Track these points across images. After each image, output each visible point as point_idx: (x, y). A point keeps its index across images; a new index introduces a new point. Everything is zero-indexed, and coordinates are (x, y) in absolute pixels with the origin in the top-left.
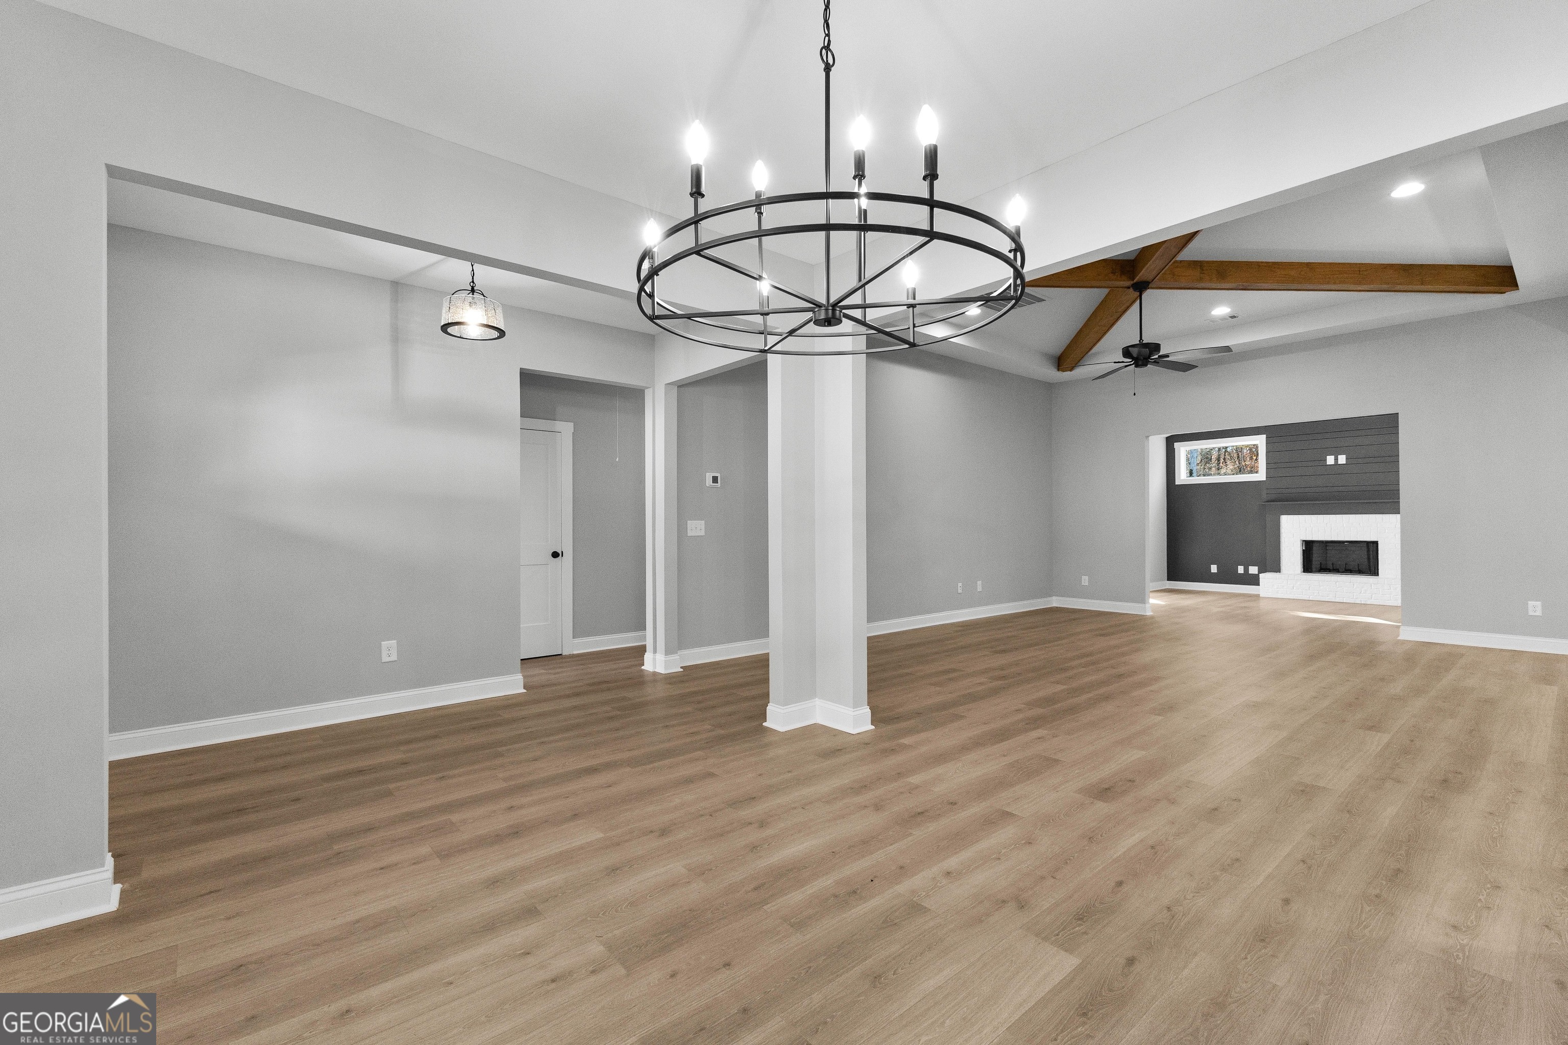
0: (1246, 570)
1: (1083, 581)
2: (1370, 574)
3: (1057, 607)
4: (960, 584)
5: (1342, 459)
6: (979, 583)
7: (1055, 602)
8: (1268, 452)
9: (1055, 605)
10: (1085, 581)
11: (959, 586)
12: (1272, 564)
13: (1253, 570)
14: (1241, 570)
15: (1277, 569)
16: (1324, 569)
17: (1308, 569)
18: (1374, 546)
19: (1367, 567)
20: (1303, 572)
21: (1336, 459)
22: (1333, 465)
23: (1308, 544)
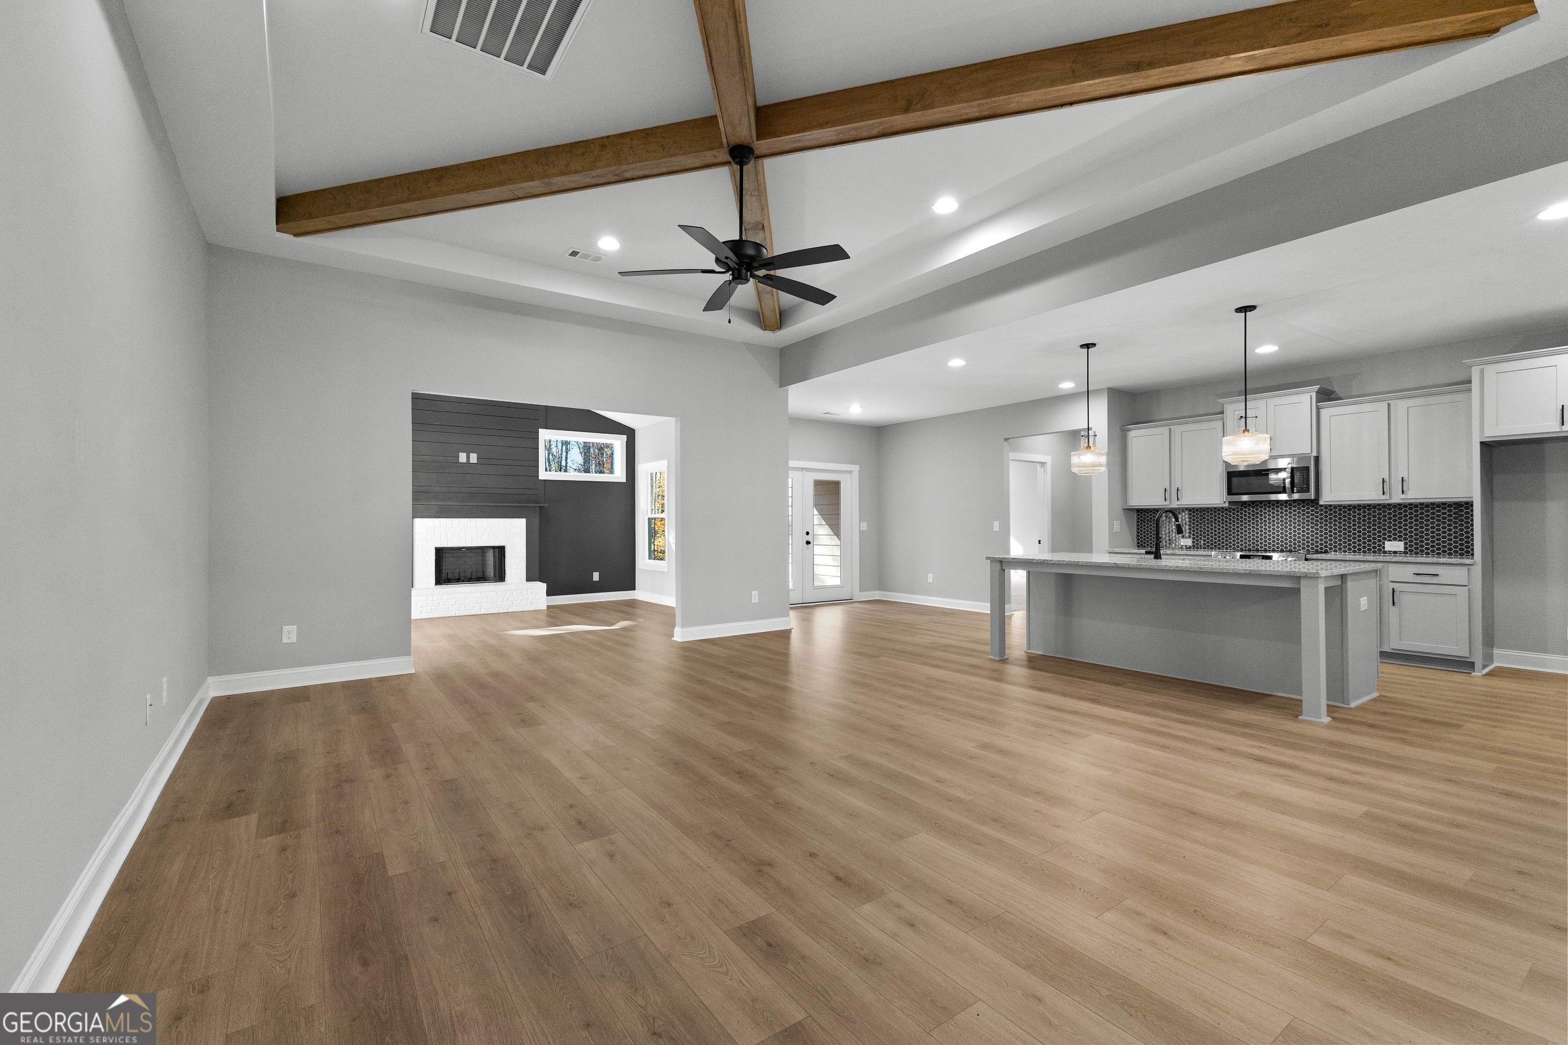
3: (226, 698)
5: (473, 458)
7: (214, 687)
9: (214, 694)
16: (451, 579)
17: (439, 581)
18: (500, 552)
19: (492, 574)
20: (436, 584)
21: (468, 457)
22: (465, 463)
23: (440, 552)
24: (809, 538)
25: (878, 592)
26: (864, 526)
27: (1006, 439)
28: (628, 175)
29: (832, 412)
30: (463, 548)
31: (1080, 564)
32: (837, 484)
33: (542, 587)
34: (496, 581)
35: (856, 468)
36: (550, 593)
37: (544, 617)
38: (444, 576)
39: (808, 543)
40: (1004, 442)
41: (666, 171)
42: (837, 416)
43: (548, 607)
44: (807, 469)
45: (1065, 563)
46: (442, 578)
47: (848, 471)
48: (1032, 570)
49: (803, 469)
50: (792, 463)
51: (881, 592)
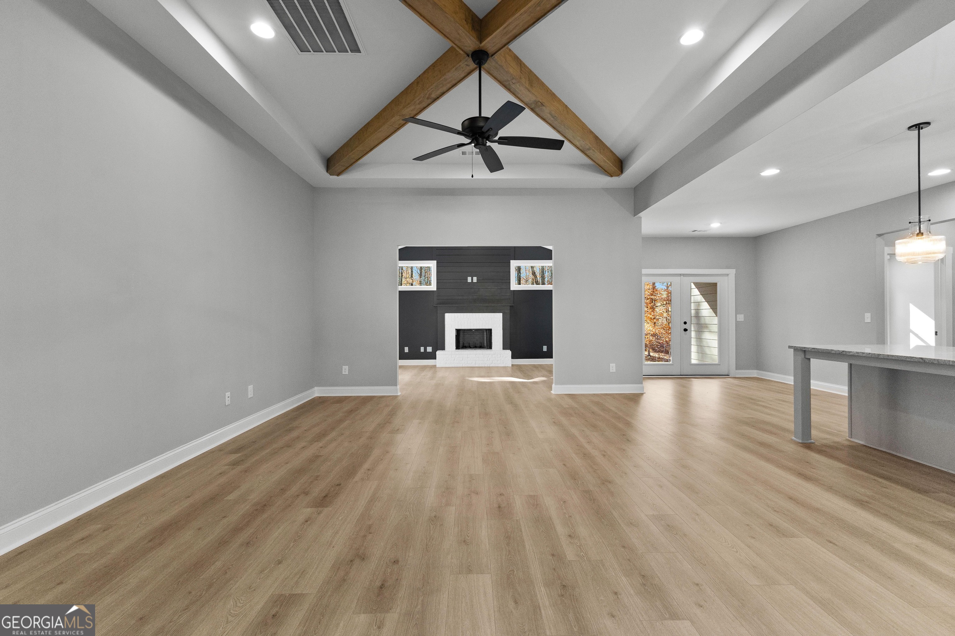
0: (425, 349)
1: (343, 370)
2: (487, 348)
3: (320, 397)
4: (228, 394)
5: (475, 279)
6: (250, 388)
7: (317, 392)
8: (438, 272)
9: (317, 395)
10: (345, 370)
11: (227, 397)
12: (440, 345)
13: (429, 349)
14: (422, 349)
15: (443, 348)
16: (464, 347)
17: (458, 347)
18: (489, 332)
19: (485, 344)
20: (456, 349)
21: (472, 279)
22: (470, 282)
23: (458, 331)
24: (685, 326)
25: (755, 371)
26: (741, 318)
27: (879, 235)
28: (434, 96)
29: (699, 230)
30: (474, 329)
31: (881, 357)
32: (715, 285)
33: (509, 353)
34: (488, 349)
35: (732, 272)
36: (513, 357)
37: (510, 370)
38: (461, 345)
39: (686, 330)
40: (877, 238)
41: (451, 86)
42: (705, 232)
43: (512, 365)
44: (684, 275)
45: (864, 355)
46: (459, 345)
47: (726, 274)
48: (853, 362)
49: (680, 275)
50: (644, 271)
51: (758, 371)
